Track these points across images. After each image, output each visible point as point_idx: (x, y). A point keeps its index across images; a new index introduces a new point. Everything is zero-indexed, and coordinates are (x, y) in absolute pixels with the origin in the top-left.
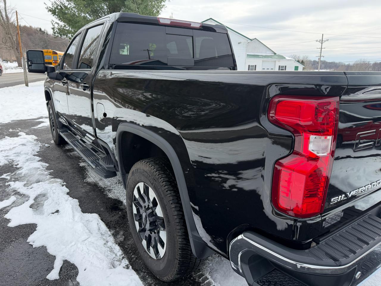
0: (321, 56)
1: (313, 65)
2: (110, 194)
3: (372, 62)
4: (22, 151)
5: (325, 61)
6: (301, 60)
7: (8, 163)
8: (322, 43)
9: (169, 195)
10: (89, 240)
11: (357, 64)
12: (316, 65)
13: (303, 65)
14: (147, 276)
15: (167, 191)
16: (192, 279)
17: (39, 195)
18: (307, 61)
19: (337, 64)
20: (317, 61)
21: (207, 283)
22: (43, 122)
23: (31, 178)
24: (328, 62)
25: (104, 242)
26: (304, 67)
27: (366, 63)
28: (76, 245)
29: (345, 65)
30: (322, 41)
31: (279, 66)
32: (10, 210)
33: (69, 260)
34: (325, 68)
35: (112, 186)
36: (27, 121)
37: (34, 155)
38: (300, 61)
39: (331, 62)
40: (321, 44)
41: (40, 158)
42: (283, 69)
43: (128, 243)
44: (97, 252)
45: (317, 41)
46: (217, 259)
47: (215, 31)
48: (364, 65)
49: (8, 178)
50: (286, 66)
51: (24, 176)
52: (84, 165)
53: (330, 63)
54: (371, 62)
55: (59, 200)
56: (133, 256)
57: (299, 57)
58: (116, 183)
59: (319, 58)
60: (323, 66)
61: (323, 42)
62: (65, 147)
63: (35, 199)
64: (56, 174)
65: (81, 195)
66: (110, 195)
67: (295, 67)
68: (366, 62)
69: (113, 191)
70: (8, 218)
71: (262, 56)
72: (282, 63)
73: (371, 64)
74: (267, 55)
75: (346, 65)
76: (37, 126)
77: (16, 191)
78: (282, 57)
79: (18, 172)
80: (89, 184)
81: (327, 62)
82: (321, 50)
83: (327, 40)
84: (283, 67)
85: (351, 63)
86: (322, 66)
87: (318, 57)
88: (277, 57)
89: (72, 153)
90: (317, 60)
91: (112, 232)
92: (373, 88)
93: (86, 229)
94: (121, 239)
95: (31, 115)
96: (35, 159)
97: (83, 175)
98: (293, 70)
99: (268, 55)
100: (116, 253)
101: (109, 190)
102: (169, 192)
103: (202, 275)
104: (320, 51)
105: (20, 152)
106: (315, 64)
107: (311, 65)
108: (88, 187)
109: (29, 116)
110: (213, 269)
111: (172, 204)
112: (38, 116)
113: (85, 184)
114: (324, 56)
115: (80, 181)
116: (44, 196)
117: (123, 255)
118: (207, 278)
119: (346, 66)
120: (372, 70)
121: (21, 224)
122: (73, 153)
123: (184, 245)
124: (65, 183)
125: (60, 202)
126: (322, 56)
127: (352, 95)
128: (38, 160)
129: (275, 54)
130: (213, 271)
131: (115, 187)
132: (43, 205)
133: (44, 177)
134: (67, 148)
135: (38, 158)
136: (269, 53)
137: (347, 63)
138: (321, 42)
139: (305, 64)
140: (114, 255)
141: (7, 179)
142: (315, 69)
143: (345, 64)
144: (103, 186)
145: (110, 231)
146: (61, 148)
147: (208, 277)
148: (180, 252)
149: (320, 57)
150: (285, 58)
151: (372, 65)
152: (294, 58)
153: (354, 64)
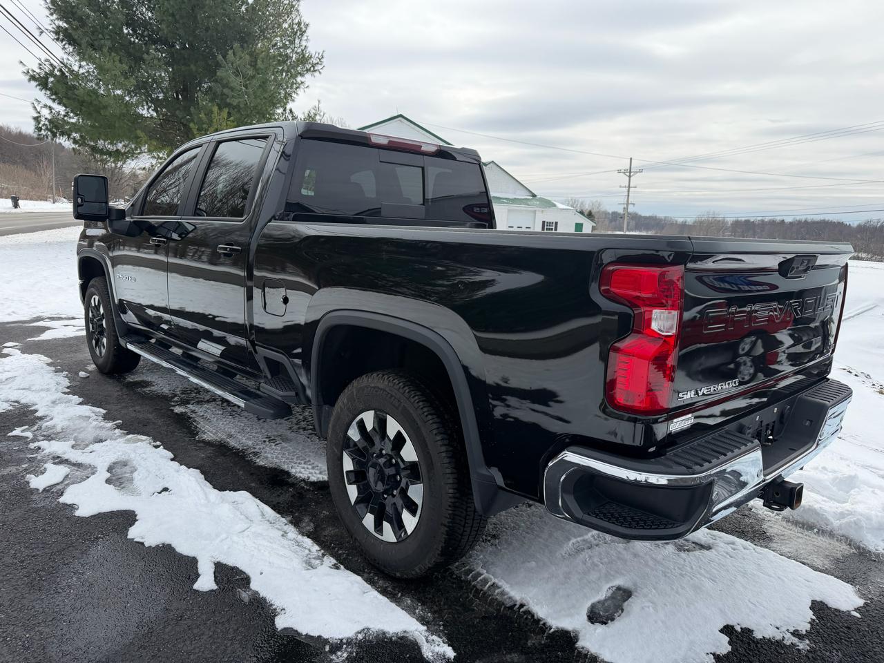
0: (628, 204)
1: (611, 221)
2: (258, 460)
3: (730, 220)
4: (33, 385)
5: (637, 214)
6: (588, 211)
7: (11, 408)
8: (630, 177)
9: (431, 422)
10: (253, 529)
11: (701, 222)
12: (618, 222)
13: (592, 220)
14: (376, 578)
15: (427, 416)
16: (455, 577)
17: (114, 463)
18: (599, 212)
19: (660, 220)
20: (619, 214)
21: (480, 580)
22: (49, 328)
23: (81, 435)
24: (643, 215)
25: (282, 533)
26: (595, 225)
27: (719, 221)
28: (229, 539)
29: (676, 224)
30: (630, 172)
31: (544, 222)
32: (64, 489)
33: (224, 562)
34: (637, 228)
35: (258, 447)
36: (8, 326)
37: (65, 393)
38: (586, 213)
39: (648, 215)
40: (628, 178)
41: (81, 400)
42: (552, 229)
43: (324, 534)
44: (275, 546)
45: (619, 171)
46: (491, 549)
47: (454, 158)
48: (716, 225)
49: (29, 435)
50: (556, 223)
51: (62, 432)
52: (184, 411)
53: (646, 218)
54: (728, 219)
55: (161, 471)
56: (340, 552)
57: (582, 203)
58: (265, 441)
59: (624, 208)
60: (633, 223)
61: (632, 174)
62: (126, 378)
63: (110, 470)
64: (131, 427)
65: (200, 463)
66: (260, 462)
67: (577, 224)
68: (718, 219)
69: (262, 454)
70: (69, 502)
71: (506, 199)
72: (550, 217)
73: (727, 222)
74: (517, 197)
75: (678, 223)
76: (39, 336)
77: (58, 457)
78: (549, 204)
79: (45, 424)
80: (209, 444)
81: (640, 216)
82: (629, 191)
83: (641, 171)
84: (550, 224)
85: (689, 220)
86: (631, 223)
87: (622, 206)
88: (538, 203)
89: (147, 390)
90: (621, 211)
91: (289, 518)
92: (722, 256)
93: (238, 513)
94: (308, 528)
95: (13, 312)
96: (71, 401)
97: (189, 428)
98: (572, 230)
99: (519, 197)
100: (308, 547)
101: (255, 454)
102: (430, 417)
103: (471, 571)
104: (626, 194)
105: (30, 387)
106: (615, 218)
107: (607, 222)
108: (210, 450)
109: (9, 314)
110: (487, 562)
111: (436, 434)
112: (31, 315)
113: (202, 444)
114: (633, 204)
115: (187, 439)
116: (125, 466)
117: (323, 551)
118: (479, 574)
119: (679, 225)
120: (731, 235)
121: (103, 511)
122: (149, 389)
123: (456, 500)
124: (158, 443)
125: (164, 474)
126: (630, 202)
127: (699, 263)
128: (78, 402)
129: (534, 196)
130: (487, 564)
131: (263, 448)
132: (133, 480)
133: (110, 433)
134: (131, 381)
135: (76, 399)
136: (522, 195)
137: (680, 220)
138: (628, 174)
139: (596, 217)
140: (307, 551)
141: (27, 438)
142: (615, 229)
143: (676, 221)
144: (238, 447)
145: (283, 517)
146: (118, 381)
147: (481, 572)
148: (450, 512)
149: (627, 206)
150: (555, 205)
151: (729, 225)
152: (572, 206)
153: (695, 222)
